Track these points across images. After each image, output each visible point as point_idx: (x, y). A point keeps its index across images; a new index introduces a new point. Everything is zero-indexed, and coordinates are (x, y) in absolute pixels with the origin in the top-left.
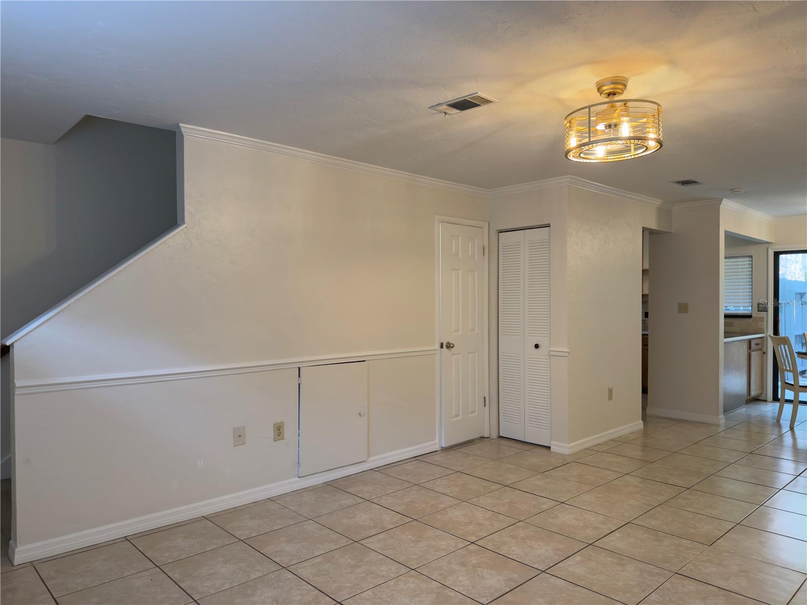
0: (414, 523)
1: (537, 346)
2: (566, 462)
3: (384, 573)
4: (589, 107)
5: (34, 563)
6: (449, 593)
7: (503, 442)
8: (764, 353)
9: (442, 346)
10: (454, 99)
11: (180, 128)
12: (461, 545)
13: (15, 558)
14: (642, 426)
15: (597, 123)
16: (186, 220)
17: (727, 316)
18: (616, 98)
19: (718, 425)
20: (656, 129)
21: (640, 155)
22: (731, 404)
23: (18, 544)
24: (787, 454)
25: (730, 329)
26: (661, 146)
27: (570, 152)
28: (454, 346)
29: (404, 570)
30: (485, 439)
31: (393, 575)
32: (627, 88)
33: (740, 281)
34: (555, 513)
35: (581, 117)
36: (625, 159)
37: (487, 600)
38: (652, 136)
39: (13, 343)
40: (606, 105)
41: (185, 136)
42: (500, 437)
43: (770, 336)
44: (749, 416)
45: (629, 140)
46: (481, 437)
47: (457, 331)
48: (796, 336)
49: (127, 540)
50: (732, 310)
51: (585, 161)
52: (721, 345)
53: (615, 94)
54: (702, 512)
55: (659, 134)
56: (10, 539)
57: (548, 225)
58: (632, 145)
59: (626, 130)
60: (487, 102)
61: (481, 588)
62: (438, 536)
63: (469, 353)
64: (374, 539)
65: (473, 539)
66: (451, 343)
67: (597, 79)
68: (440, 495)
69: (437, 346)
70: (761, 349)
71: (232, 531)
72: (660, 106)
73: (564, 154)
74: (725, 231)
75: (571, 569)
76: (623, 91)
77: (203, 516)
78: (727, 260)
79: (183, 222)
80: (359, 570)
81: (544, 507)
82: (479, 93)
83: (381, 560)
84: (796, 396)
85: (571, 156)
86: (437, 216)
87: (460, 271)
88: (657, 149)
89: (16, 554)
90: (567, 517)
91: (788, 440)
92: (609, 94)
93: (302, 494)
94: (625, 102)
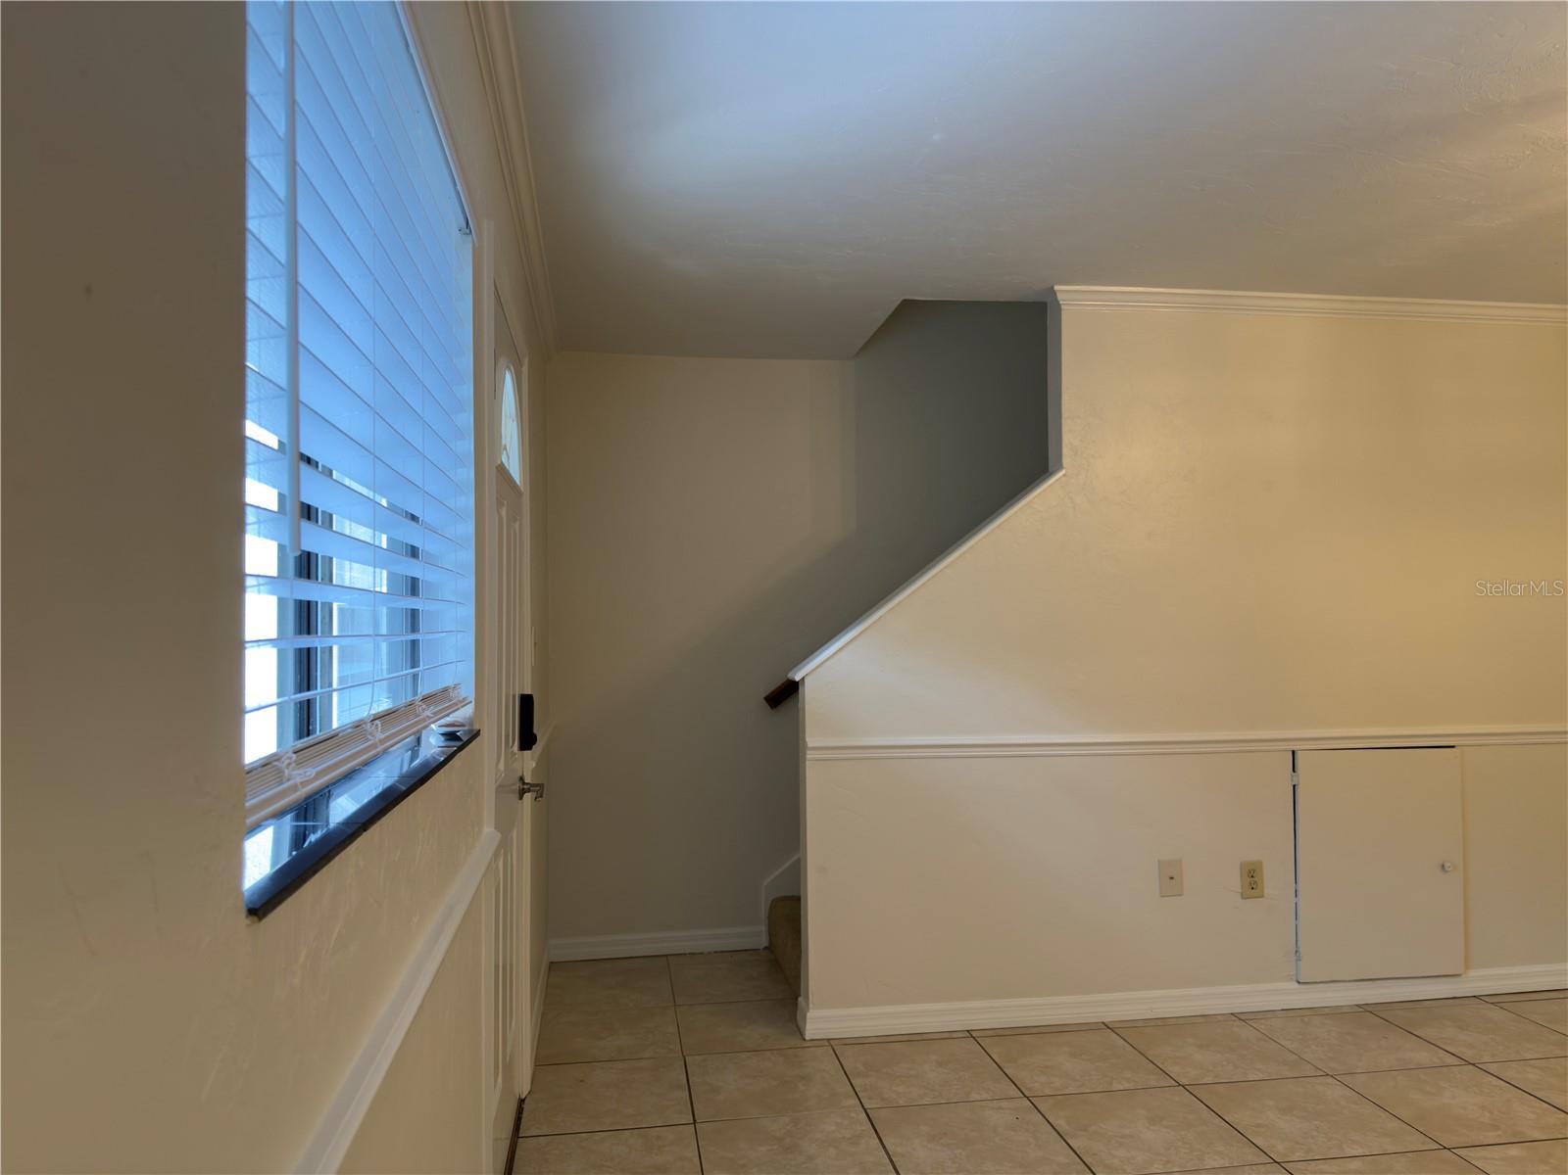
5: (832, 1042)
11: (1055, 294)
13: (808, 1027)
16: (1066, 461)
23: (811, 1006)
39: (803, 679)
41: (1063, 307)
49: (972, 1037)
56: (800, 995)
64: (1495, 1153)
71: (1163, 1064)
77: (1103, 1023)
79: (1060, 467)
89: (808, 1021)
93: (1306, 1019)
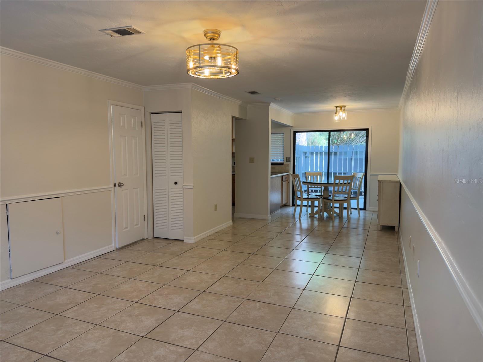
0: (99, 296)
1: (176, 183)
2: (192, 248)
3: (78, 330)
4: (200, 45)
6: (121, 334)
7: (156, 240)
8: (289, 182)
9: (115, 185)
10: (116, 27)
12: (129, 305)
14: (232, 223)
15: (204, 55)
17: (272, 164)
18: (215, 42)
19: (268, 220)
20: (235, 63)
21: (228, 77)
22: (275, 208)
24: (298, 232)
25: (273, 171)
26: (238, 73)
27: (190, 70)
28: (123, 185)
29: (91, 326)
30: (145, 240)
31: (84, 331)
32: (221, 36)
33: (279, 147)
34: (185, 277)
35: (195, 50)
36: (220, 78)
37: (145, 334)
38: (233, 66)
40: (209, 45)
42: (154, 238)
43: (291, 174)
44: (282, 214)
45: (222, 67)
46: (142, 239)
47: (125, 175)
48: (303, 173)
50: (275, 161)
51: (198, 77)
52: (269, 179)
53: (214, 39)
54: (259, 266)
55: (237, 66)
57: (181, 112)
58: (224, 71)
59: (219, 62)
60: (139, 32)
61: (141, 327)
62: (114, 302)
63: (134, 189)
64: (70, 310)
65: (136, 300)
66: (121, 183)
67: (204, 29)
68: (116, 277)
69: (112, 185)
70: (287, 181)
72: (237, 50)
73: (186, 71)
74: (272, 120)
75: (193, 307)
76: (218, 38)
78: (273, 135)
80: (60, 332)
81: (179, 274)
82: (133, 26)
83: (75, 323)
84: (302, 203)
85: (190, 73)
86: (109, 100)
87: (126, 137)
88: (236, 74)
90: (191, 279)
91: (298, 225)
92: (211, 39)
93: (14, 290)
94: (219, 45)
